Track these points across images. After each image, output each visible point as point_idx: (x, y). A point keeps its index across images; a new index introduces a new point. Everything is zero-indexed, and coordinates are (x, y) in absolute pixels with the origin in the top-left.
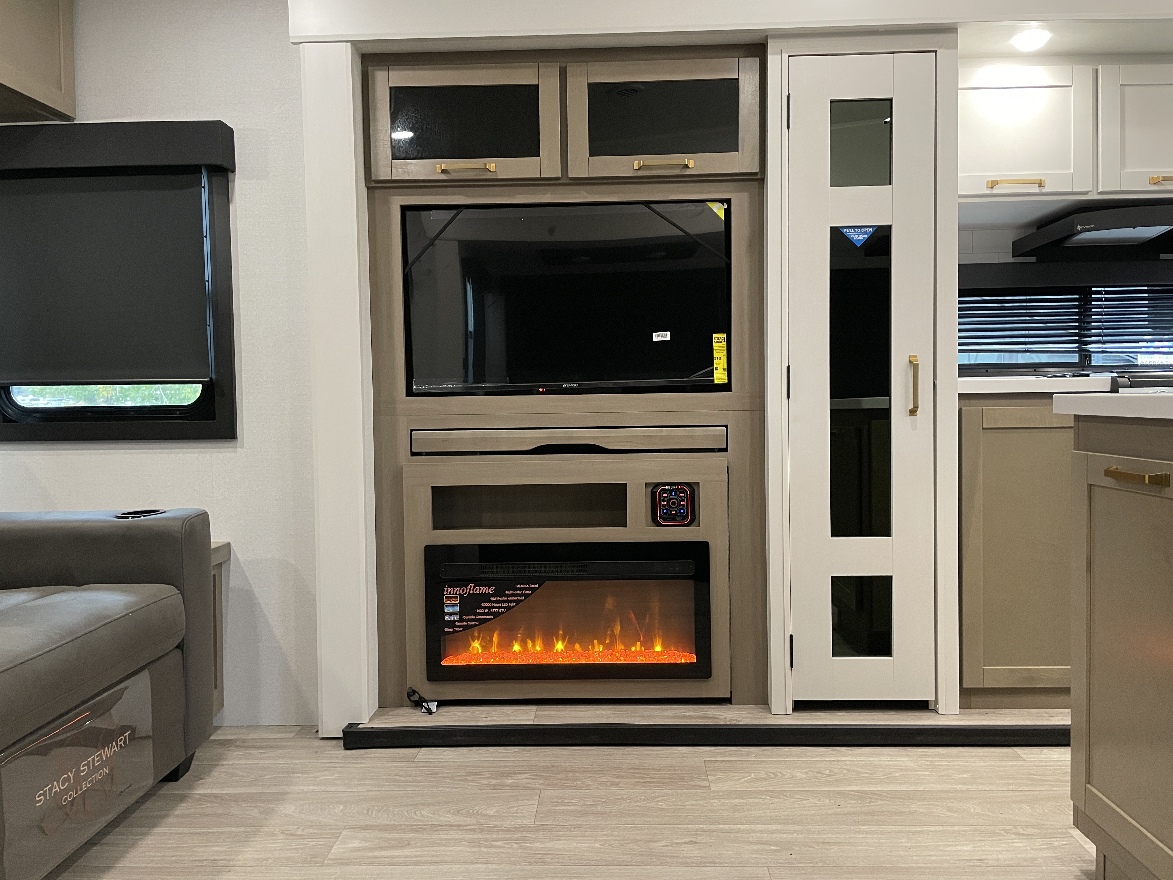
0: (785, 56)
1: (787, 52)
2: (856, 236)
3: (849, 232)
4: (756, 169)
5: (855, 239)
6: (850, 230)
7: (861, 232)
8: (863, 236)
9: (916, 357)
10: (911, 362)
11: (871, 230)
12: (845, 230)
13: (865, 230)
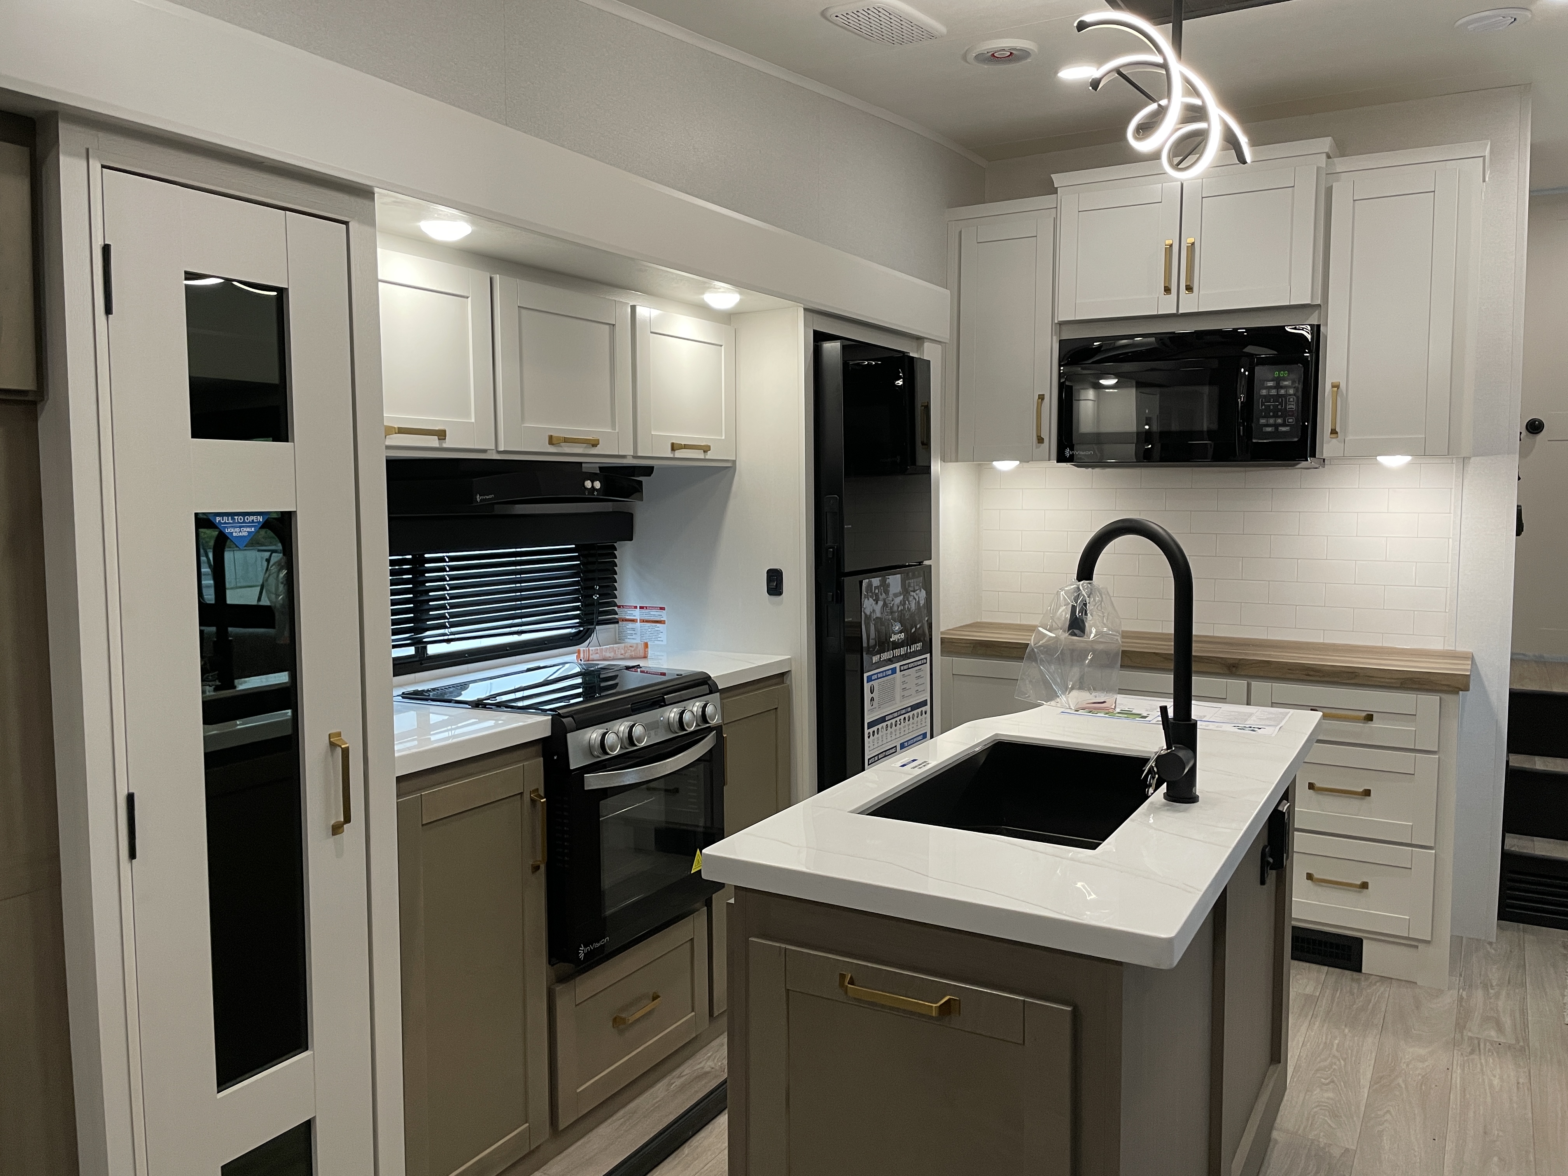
0: (95, 165)
1: (99, 158)
2: (237, 530)
3: (225, 523)
4: (27, 384)
5: (234, 534)
6: (225, 518)
7: (244, 522)
8: (248, 529)
9: (339, 734)
10: (333, 745)
11: (260, 519)
12: (218, 519)
13: (251, 518)
